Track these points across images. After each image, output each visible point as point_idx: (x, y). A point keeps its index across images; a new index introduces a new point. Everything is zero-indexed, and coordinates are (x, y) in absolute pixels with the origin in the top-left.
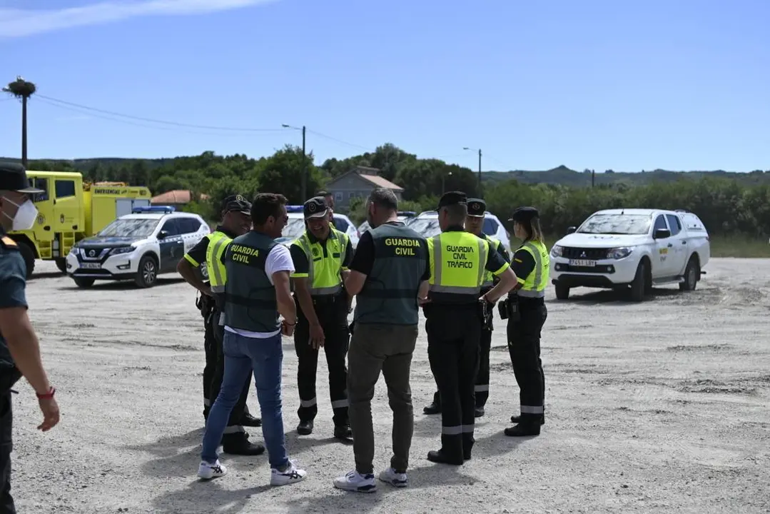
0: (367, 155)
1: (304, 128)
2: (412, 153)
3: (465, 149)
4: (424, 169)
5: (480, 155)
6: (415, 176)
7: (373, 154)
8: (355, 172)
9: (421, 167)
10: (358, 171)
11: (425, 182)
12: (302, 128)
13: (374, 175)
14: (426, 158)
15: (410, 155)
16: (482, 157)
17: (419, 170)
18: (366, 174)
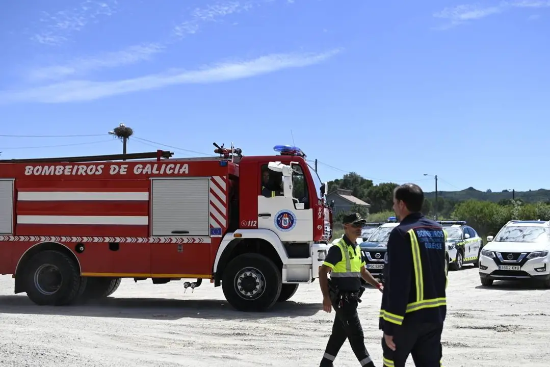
0: (337, 181)
1: (316, 160)
2: (369, 179)
3: (425, 175)
4: (385, 190)
5: (436, 180)
6: (378, 195)
7: (341, 180)
8: (336, 193)
9: (383, 189)
10: (338, 192)
11: (385, 199)
12: (315, 160)
13: (348, 195)
14: (386, 182)
15: (368, 180)
16: (437, 181)
17: (381, 191)
18: (344, 194)
